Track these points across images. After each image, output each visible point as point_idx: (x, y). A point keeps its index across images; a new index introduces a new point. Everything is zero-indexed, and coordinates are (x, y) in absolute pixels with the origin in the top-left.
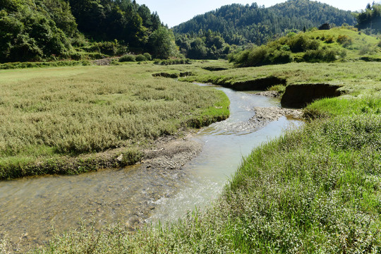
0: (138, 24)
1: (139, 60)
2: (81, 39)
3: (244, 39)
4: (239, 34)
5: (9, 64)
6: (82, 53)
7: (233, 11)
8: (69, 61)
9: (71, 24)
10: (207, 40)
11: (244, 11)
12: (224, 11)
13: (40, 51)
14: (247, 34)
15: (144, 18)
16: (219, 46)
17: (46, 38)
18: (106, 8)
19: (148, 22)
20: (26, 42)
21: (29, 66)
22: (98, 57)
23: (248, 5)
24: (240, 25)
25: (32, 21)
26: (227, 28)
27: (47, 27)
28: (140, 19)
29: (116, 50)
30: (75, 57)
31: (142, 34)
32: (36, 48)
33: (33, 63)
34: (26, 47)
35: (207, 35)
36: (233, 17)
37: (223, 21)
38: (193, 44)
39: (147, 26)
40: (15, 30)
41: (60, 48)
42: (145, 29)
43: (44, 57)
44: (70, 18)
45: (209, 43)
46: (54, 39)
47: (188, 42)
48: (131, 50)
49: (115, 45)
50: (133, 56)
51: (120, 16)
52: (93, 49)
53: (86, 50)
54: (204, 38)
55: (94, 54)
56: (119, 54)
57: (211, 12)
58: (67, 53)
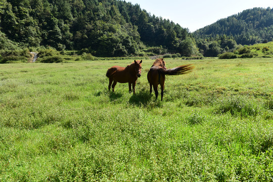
0: (174, 36)
1: (173, 57)
2: (142, 45)
3: (260, 39)
4: (256, 35)
5: (115, 58)
6: (144, 53)
7: (254, 14)
9: (138, 37)
10: (222, 42)
11: (265, 14)
12: (245, 15)
13: (127, 52)
14: (264, 35)
15: (178, 33)
16: (231, 46)
17: (129, 45)
18: (155, 27)
19: (180, 35)
20: (121, 48)
21: (123, 59)
22: (151, 55)
23: (269, 8)
24: (259, 27)
25: (123, 37)
26: (246, 30)
27: (130, 40)
28: (175, 34)
29: (161, 51)
30: (140, 55)
31: (176, 42)
32: (125, 50)
33: (124, 58)
34: (121, 50)
35: (222, 39)
36: (254, 19)
37: (243, 24)
38: (211, 46)
39: (179, 37)
40: (117, 42)
41: (135, 51)
42: (178, 39)
43: (127, 55)
44: (137, 34)
45: (223, 45)
46: (133, 46)
47: (207, 45)
48: (168, 52)
49: (160, 48)
50: (171, 55)
51: (164, 31)
52: (149, 51)
53: (145, 51)
54: (220, 41)
55: (150, 53)
56: (163, 53)
57: (233, 16)
58: (137, 53)
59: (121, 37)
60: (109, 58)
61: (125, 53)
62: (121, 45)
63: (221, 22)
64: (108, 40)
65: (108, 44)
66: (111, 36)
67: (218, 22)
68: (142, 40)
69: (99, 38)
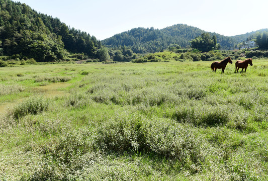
0: (92, 45)
1: (94, 61)
3: (145, 50)
4: (142, 47)
5: (46, 62)
7: (139, 32)
8: (66, 62)
10: (123, 51)
11: (146, 32)
12: (133, 32)
13: (56, 57)
14: (147, 47)
16: (130, 54)
17: (58, 52)
18: (76, 38)
19: (96, 44)
20: (51, 54)
21: (54, 63)
22: (76, 60)
23: (148, 28)
24: (143, 41)
25: (51, 45)
26: (135, 43)
27: (58, 48)
28: (93, 43)
29: (83, 57)
30: (68, 60)
31: (94, 50)
35: (123, 49)
36: (139, 36)
37: (133, 38)
38: (116, 54)
39: (96, 46)
40: (46, 49)
41: (62, 56)
42: (95, 48)
43: (57, 60)
45: (124, 53)
46: (60, 52)
47: (113, 53)
48: (89, 58)
49: (83, 55)
50: (92, 60)
51: (83, 41)
52: (73, 57)
53: (70, 57)
54: (122, 50)
55: (75, 59)
56: (85, 59)
57: (125, 32)
58: (65, 59)
59: (49, 44)
60: (41, 63)
61: (54, 58)
62: (50, 51)
63: (117, 36)
64: (38, 47)
65: (39, 51)
66: (41, 44)
67: (115, 36)
68: (65, 48)
69: (30, 46)
